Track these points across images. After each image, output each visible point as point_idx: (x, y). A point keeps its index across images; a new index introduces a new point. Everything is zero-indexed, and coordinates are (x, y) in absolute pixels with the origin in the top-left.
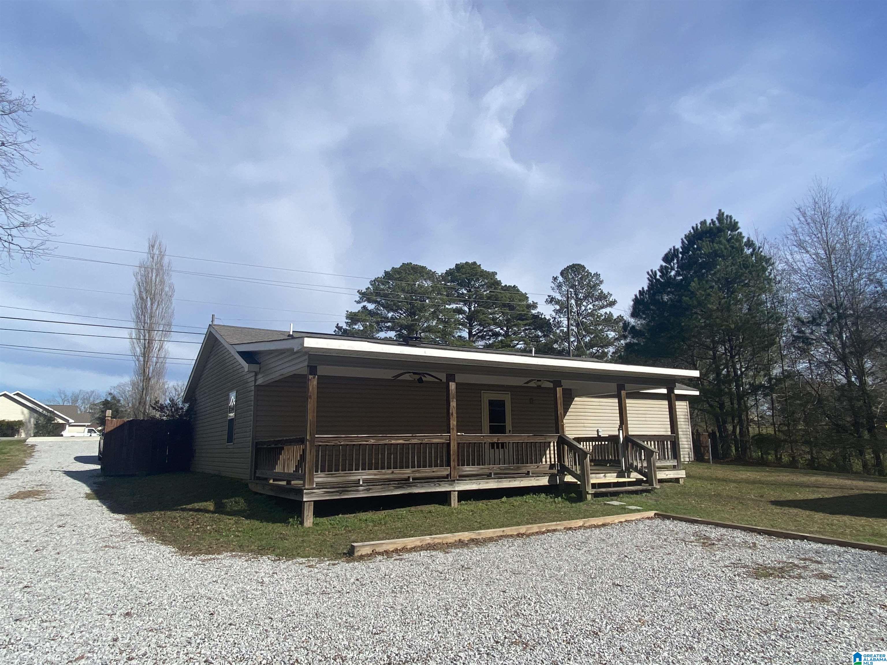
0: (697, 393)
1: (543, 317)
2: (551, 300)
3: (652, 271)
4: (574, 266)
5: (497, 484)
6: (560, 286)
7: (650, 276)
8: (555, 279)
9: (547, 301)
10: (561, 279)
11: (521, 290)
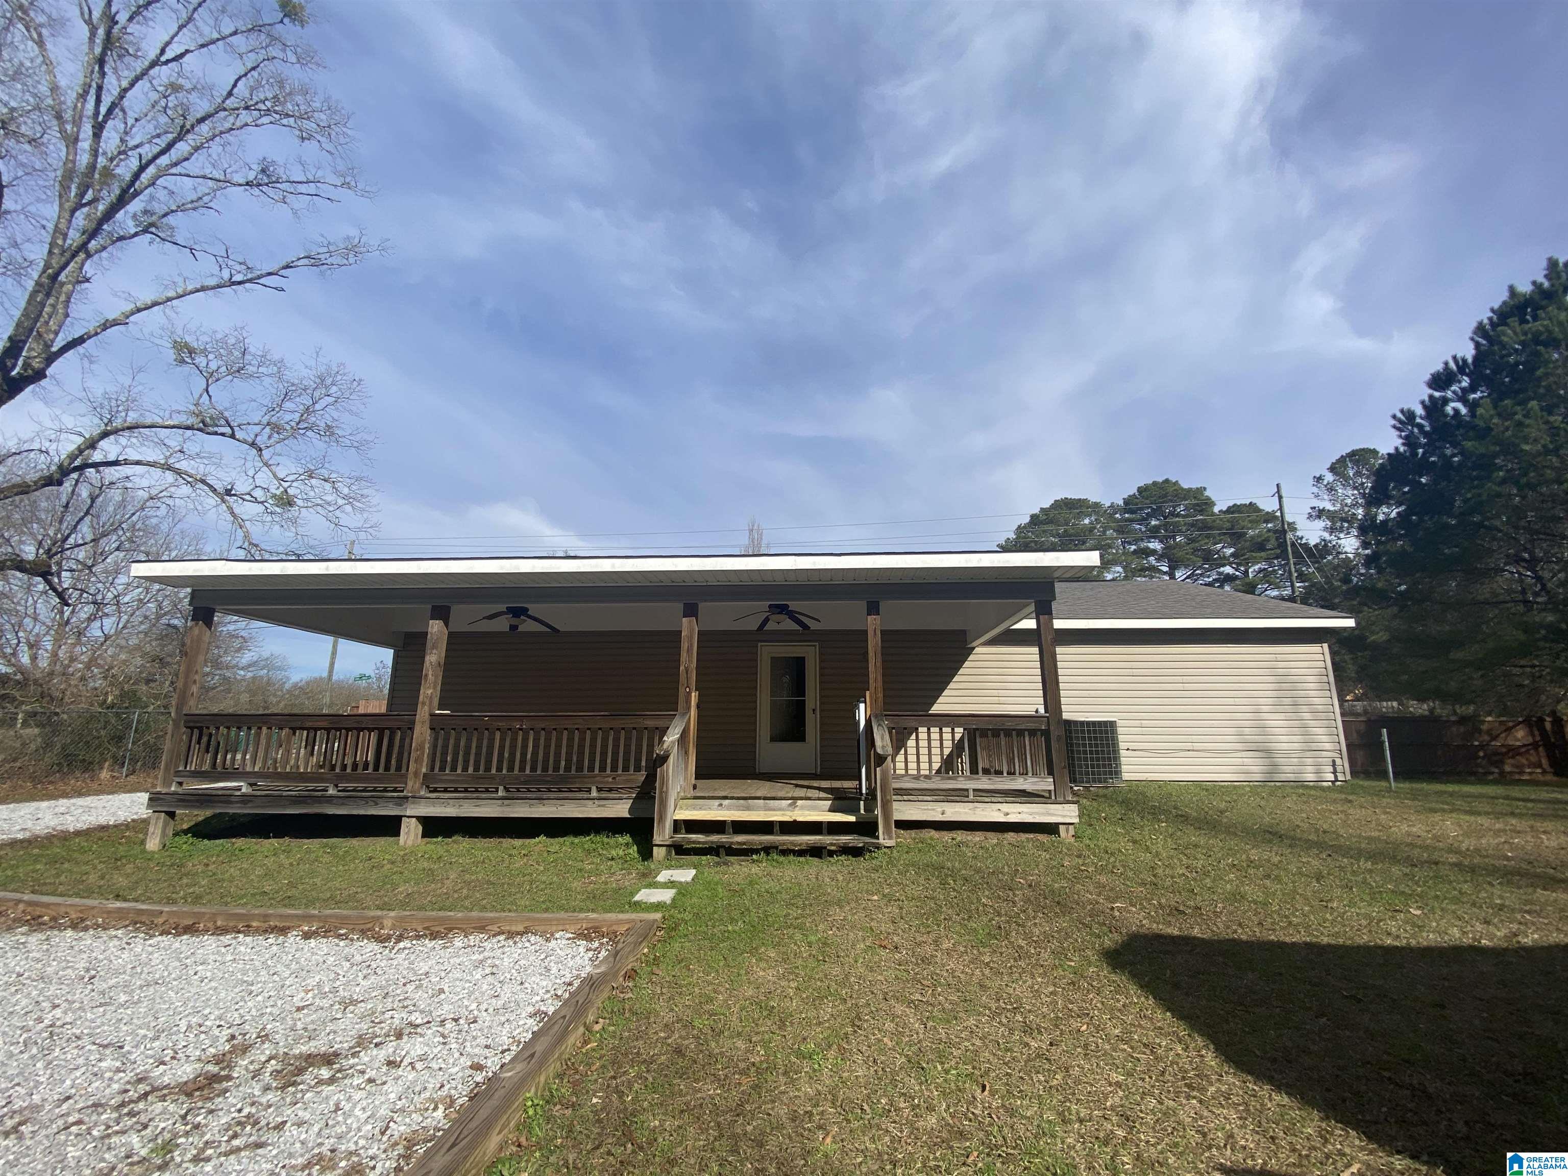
0: (1350, 623)
1: (1304, 541)
2: (1320, 513)
3: (1402, 411)
4: (1353, 454)
5: (499, 809)
6: (1331, 489)
7: (1400, 421)
8: (1319, 479)
9: (1310, 516)
10: (1329, 477)
11: (1261, 507)
